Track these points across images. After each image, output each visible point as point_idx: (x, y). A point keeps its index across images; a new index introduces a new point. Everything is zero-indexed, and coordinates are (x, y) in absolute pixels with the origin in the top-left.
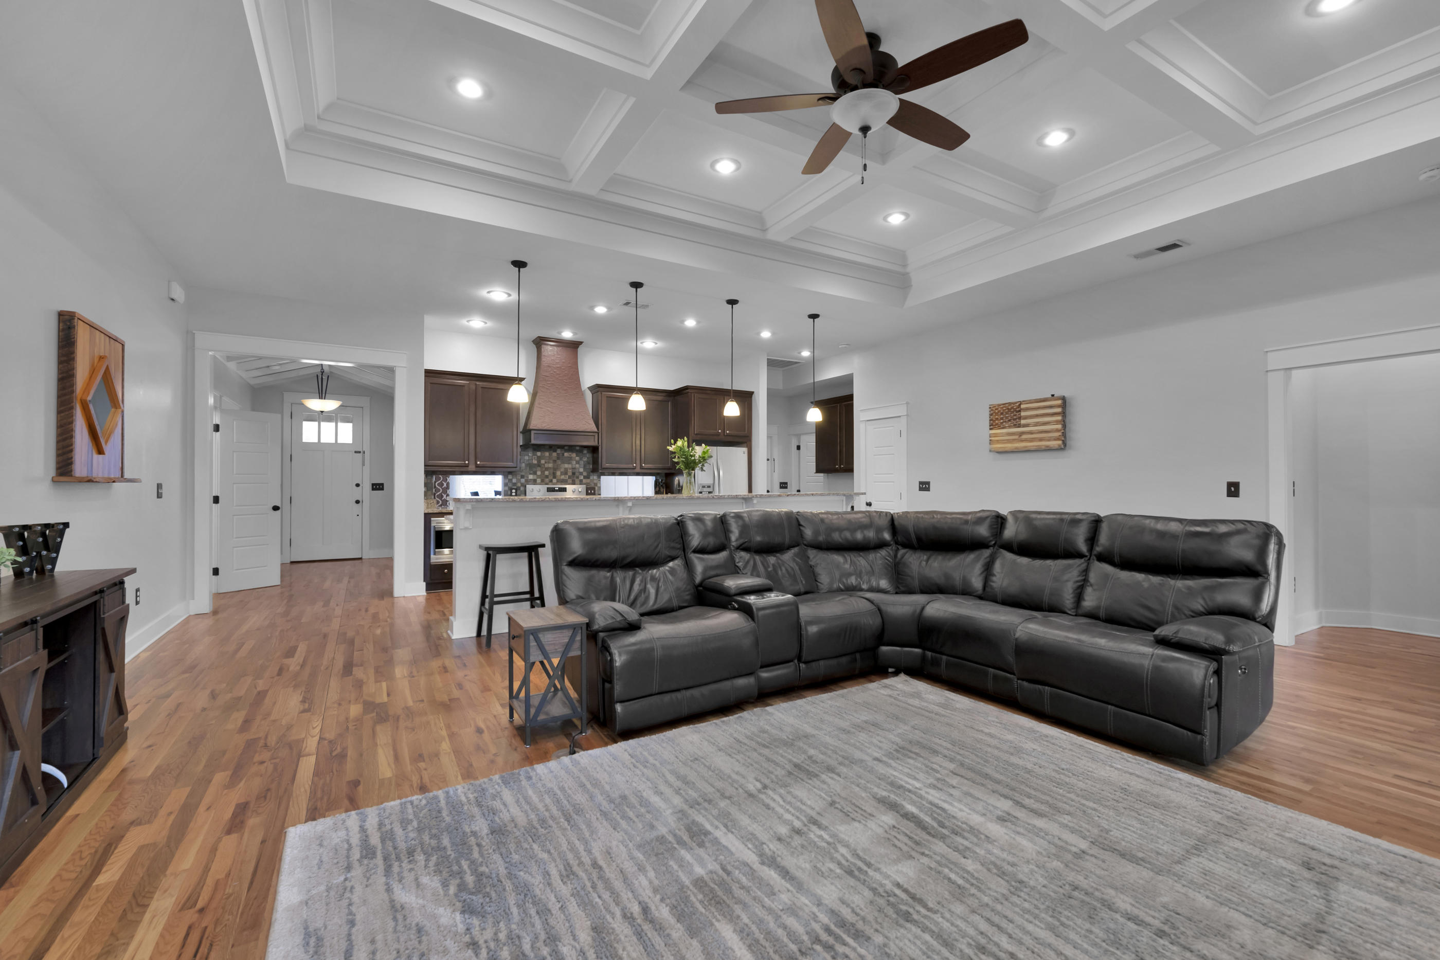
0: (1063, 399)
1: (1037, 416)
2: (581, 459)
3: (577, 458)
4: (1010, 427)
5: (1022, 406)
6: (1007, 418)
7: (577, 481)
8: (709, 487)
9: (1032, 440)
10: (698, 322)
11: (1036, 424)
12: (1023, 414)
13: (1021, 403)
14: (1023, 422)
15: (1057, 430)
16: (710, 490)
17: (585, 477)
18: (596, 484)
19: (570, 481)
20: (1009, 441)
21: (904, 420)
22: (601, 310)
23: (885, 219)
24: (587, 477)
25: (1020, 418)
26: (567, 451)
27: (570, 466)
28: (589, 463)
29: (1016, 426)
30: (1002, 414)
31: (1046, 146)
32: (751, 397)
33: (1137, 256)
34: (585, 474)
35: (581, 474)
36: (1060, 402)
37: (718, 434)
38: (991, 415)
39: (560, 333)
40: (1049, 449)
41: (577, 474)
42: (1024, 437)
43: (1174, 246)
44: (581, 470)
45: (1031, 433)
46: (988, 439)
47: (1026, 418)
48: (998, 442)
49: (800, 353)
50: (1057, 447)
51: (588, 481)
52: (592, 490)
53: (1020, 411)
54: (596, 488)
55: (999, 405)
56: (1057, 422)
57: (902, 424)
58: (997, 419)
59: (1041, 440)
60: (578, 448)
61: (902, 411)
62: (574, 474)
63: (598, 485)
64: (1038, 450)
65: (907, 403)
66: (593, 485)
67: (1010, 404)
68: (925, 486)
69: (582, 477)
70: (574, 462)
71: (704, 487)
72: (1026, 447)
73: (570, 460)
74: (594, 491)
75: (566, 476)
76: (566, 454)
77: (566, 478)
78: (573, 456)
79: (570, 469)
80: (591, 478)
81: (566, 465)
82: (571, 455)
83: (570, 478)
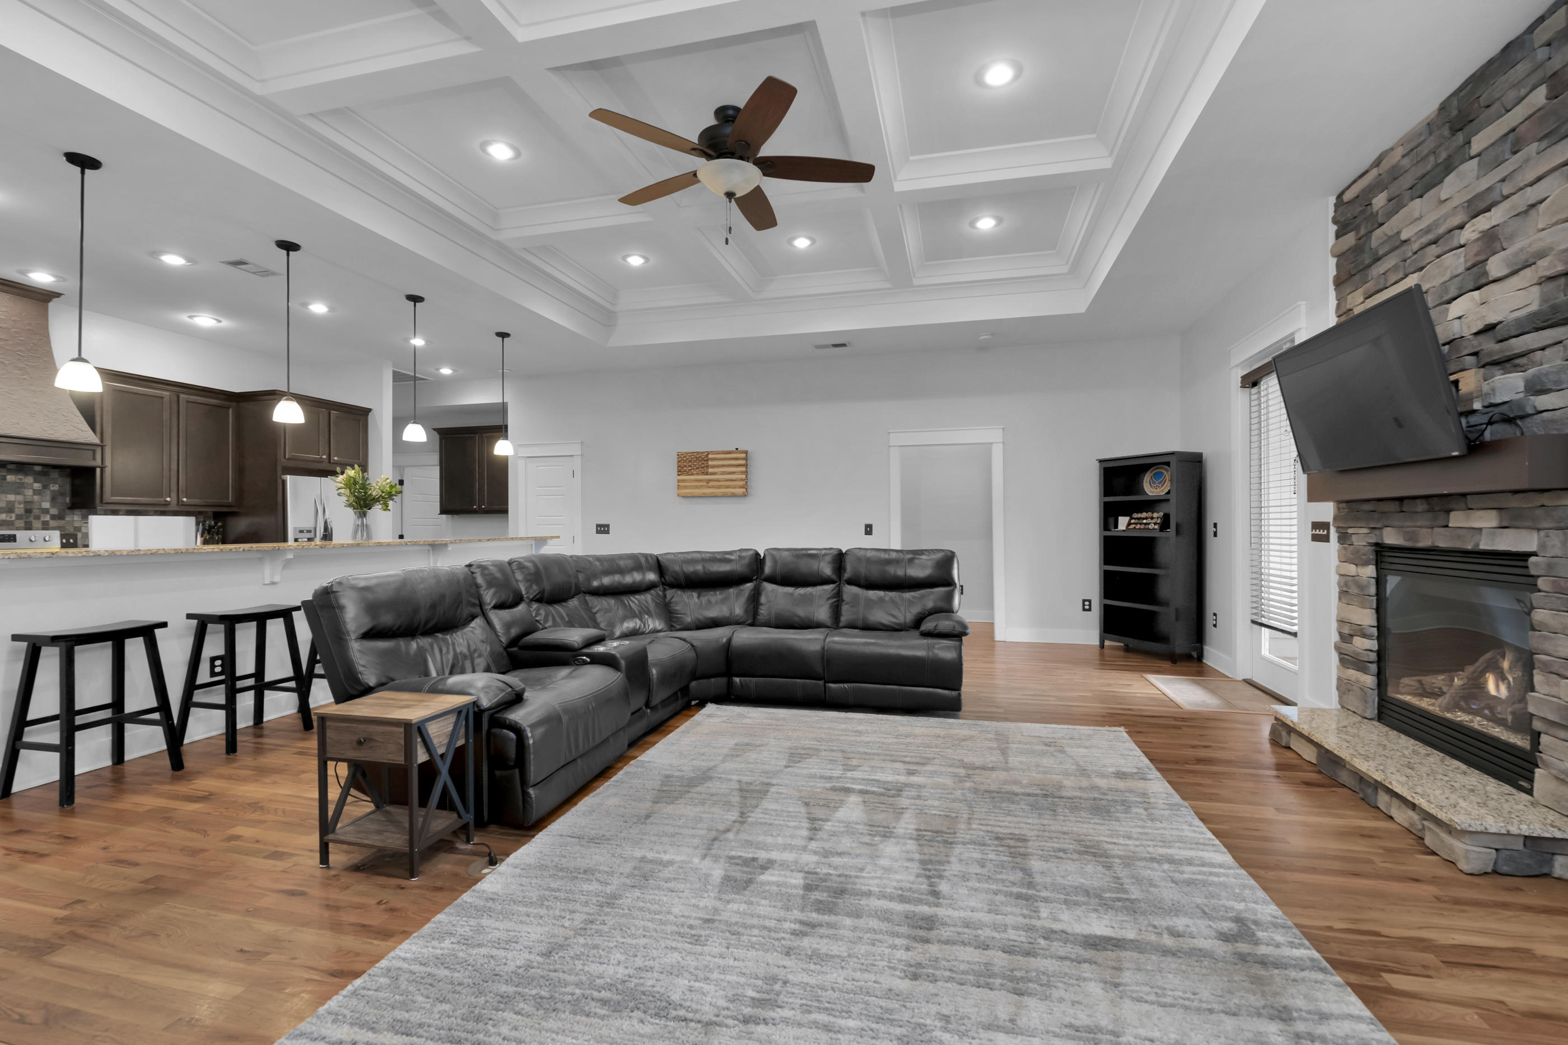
0: (746, 452)
1: (724, 466)
2: (45, 487)
3: (37, 486)
4: (698, 474)
5: (710, 456)
6: (695, 465)
7: (36, 524)
8: (309, 531)
9: (719, 487)
10: (332, 309)
11: (723, 473)
12: (710, 463)
13: (708, 453)
14: (710, 470)
15: (742, 480)
16: (311, 536)
17: (53, 517)
18: (79, 529)
19: (21, 523)
20: (697, 487)
21: (578, 461)
22: (173, 260)
23: (624, 258)
24: (60, 517)
25: (707, 467)
26: (10, 472)
27: (20, 498)
28: (62, 494)
29: (703, 473)
30: (690, 461)
31: (795, 246)
32: (368, 415)
33: (817, 347)
34: (54, 511)
35: (46, 511)
36: (744, 455)
37: (321, 461)
38: (679, 462)
39: (24, 273)
40: (734, 495)
41: (36, 512)
42: (711, 484)
43: (844, 345)
44: (46, 505)
45: (718, 480)
46: (677, 484)
47: (713, 467)
48: (686, 487)
49: (438, 369)
50: (741, 494)
51: (61, 523)
52: (71, 540)
53: (707, 460)
54: (79, 535)
55: (687, 453)
56: (742, 473)
57: (577, 464)
58: (685, 466)
59: (727, 487)
60: (38, 468)
61: (576, 450)
62: (28, 511)
63: (84, 530)
64: (724, 496)
65: (582, 443)
66: (71, 530)
67: (698, 453)
68: (603, 529)
69: (48, 518)
70: (29, 492)
71: (301, 531)
72: (713, 493)
73: (18, 488)
74: (79, 542)
75: (13, 515)
76: (10, 478)
77: (13, 518)
78: (26, 480)
79: (20, 503)
80: (68, 518)
81: (11, 497)
82: (21, 479)
83: (21, 519)
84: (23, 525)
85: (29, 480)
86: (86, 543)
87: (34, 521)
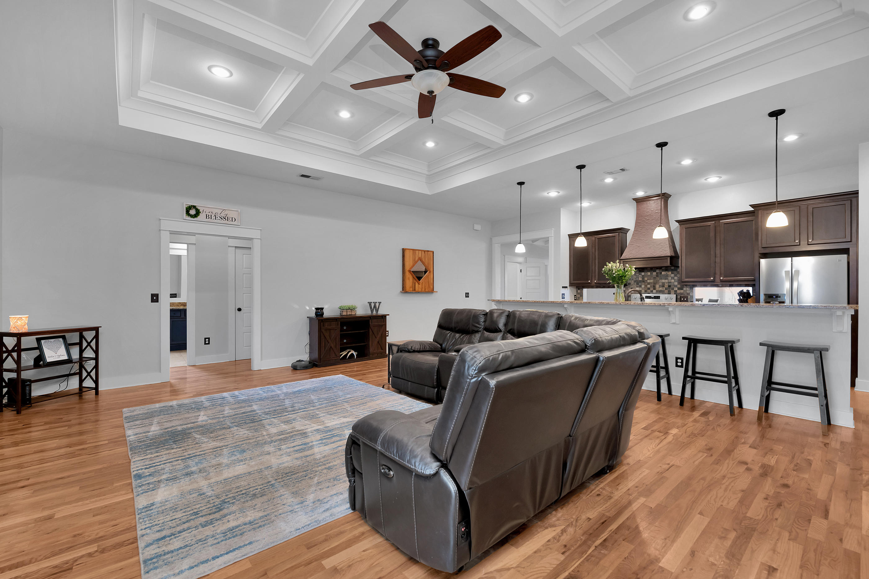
2: (675, 276)
3: (673, 275)
17: (679, 289)
18: (689, 294)
24: (681, 288)
26: (663, 271)
27: (667, 281)
32: (857, 196)
34: (679, 286)
35: (676, 286)
37: (796, 245)
41: (672, 286)
44: (676, 283)
51: (681, 291)
52: (685, 298)
54: (689, 297)
62: (669, 286)
63: (691, 294)
66: (685, 294)
69: (676, 289)
70: (670, 278)
71: (771, 297)
73: (666, 277)
74: (689, 300)
75: (664, 288)
76: (663, 273)
77: (664, 289)
78: (669, 274)
79: (666, 283)
80: (684, 289)
81: (663, 281)
82: (667, 273)
83: (667, 290)
84: (667, 292)
85: (670, 273)
86: (692, 301)
87: (671, 291)
